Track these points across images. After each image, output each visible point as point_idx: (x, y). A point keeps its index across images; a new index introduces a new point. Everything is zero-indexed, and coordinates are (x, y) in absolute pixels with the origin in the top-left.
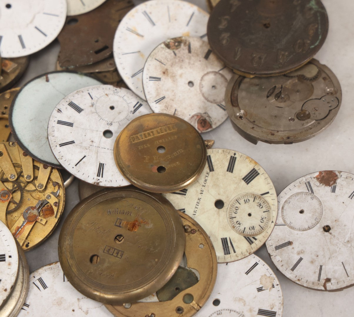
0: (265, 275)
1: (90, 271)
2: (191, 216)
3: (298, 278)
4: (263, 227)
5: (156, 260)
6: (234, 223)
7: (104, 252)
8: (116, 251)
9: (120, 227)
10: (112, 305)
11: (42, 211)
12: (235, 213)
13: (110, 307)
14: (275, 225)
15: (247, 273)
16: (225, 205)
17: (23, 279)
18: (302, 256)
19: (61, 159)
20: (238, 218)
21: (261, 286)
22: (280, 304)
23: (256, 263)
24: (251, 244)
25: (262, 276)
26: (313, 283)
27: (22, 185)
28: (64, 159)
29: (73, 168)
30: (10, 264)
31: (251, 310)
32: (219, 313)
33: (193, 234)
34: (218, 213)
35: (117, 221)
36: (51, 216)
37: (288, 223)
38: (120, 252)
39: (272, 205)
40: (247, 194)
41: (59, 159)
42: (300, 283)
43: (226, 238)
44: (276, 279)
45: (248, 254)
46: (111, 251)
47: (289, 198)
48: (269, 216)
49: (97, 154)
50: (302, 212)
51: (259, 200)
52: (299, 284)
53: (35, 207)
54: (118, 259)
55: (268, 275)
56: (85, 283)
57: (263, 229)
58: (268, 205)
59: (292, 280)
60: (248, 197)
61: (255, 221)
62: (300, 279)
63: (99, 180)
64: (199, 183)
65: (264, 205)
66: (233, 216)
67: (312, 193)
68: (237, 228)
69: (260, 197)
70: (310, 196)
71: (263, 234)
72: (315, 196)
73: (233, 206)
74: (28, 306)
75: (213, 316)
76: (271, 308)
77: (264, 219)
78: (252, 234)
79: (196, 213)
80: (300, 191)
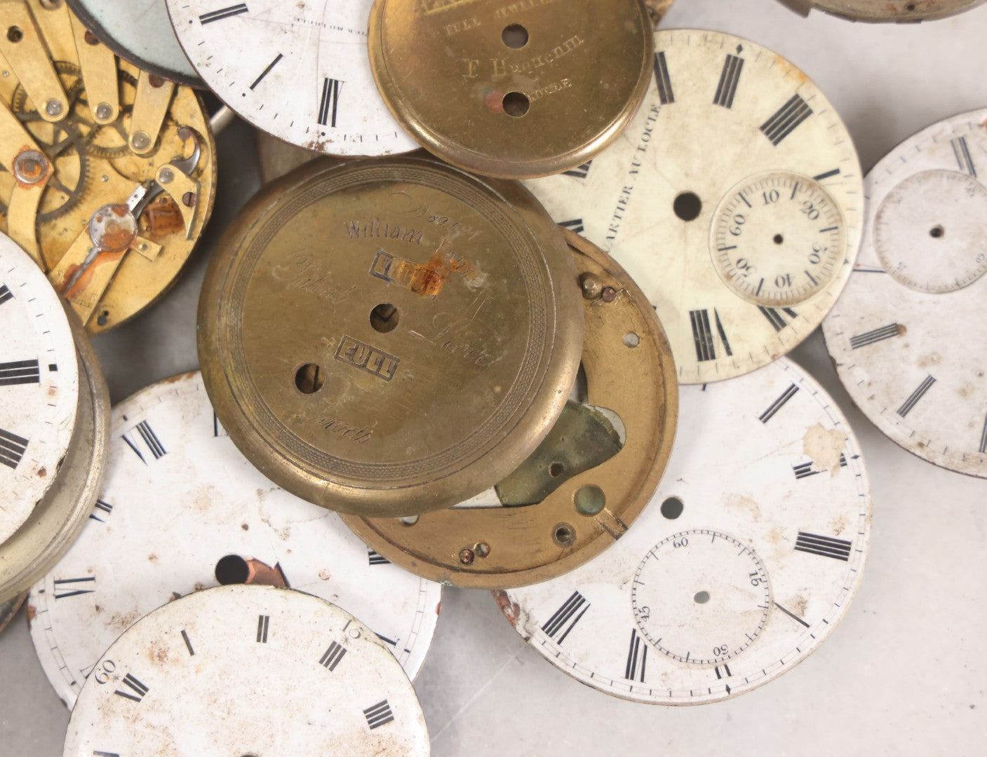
0: (820, 425)
2: (599, 242)
3: (917, 439)
4: (818, 277)
5: (498, 389)
6: (730, 264)
7: (337, 357)
8: (374, 356)
9: (387, 279)
10: (360, 515)
11: (147, 215)
12: (736, 234)
13: (355, 519)
14: (854, 270)
15: (765, 417)
16: (705, 208)
18: (932, 371)
19: (207, 65)
20: (743, 251)
21: (806, 460)
22: (863, 518)
23: (794, 386)
24: (778, 329)
25: (810, 428)
26: (965, 459)
27: (84, 129)
28: (215, 66)
29: (244, 95)
30: (52, 391)
31: (774, 536)
32: (678, 540)
33: (606, 301)
34: (684, 235)
35: (376, 261)
36: (173, 232)
37: (894, 263)
38: (387, 360)
39: (848, 209)
40: (773, 174)
41: (199, 65)
42: (923, 455)
43: (705, 312)
44: (852, 437)
45: (768, 359)
46: (361, 355)
47: (900, 187)
48: (836, 243)
49: (318, 46)
50: (937, 233)
51: (809, 193)
52: (920, 457)
53: (125, 207)
54: (381, 380)
55: (828, 425)
56: (281, 450)
57: (816, 283)
58: (834, 211)
59: (900, 443)
60: (776, 182)
61: (793, 260)
62: (925, 442)
63: (323, 134)
64: (627, 139)
65: (823, 210)
66: (729, 243)
67: (971, 174)
68: (738, 279)
69: (811, 186)
70: (964, 185)
71: (816, 299)
72: (981, 185)
73: (728, 212)
74: (108, 508)
75: (663, 549)
76: (836, 531)
77: (820, 254)
78: (782, 299)
79: (615, 231)
80: (933, 165)
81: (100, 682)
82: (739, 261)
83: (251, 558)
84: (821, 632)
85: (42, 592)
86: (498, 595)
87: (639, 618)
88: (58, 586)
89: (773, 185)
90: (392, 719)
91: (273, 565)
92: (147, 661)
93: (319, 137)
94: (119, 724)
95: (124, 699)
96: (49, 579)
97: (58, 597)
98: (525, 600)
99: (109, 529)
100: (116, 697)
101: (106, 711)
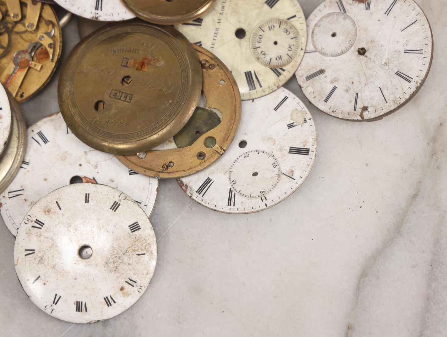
0: (296, 109)
1: (95, 120)
2: (209, 49)
3: (332, 109)
4: (292, 56)
5: (170, 101)
6: (258, 54)
7: (110, 97)
8: (124, 95)
9: (127, 67)
10: (123, 155)
11: (36, 54)
12: (259, 42)
13: (122, 158)
14: (305, 53)
15: (276, 109)
16: (247, 34)
17: (19, 133)
18: (335, 84)
20: (263, 48)
21: (292, 122)
22: (314, 140)
23: (286, 97)
24: (278, 76)
25: (293, 111)
26: (349, 114)
27: (10, 25)
29: (66, 1)
30: (0, 117)
31: (281, 150)
32: (245, 155)
33: (211, 69)
34: (240, 44)
35: (123, 61)
36: (47, 60)
37: (319, 48)
38: (129, 96)
39: (301, 30)
40: (272, 19)
42: (334, 115)
43: (250, 72)
44: (308, 112)
45: (276, 88)
46: (119, 95)
47: (319, 21)
48: (297, 43)
50: (334, 35)
51: (285, 25)
52: (333, 116)
53: (27, 51)
54: (127, 103)
55: (299, 109)
56: (91, 133)
57: (291, 58)
58: (295, 31)
59: (326, 112)
60: (273, 22)
61: (282, 50)
62: (335, 110)
63: (97, 14)
64: (216, 11)
65: (291, 31)
66: (257, 46)
67: (344, 12)
68: (262, 59)
69: (286, 22)
70: (342, 17)
71: (292, 64)
72: (348, 16)
73: (256, 35)
74: (27, 164)
75: (240, 159)
76: (304, 145)
77: (292, 47)
78: (279, 65)
79: (214, 45)
80: (331, 11)
81: (26, 224)
82: (262, 52)
83: (83, 176)
84: (300, 181)
85: (4, 197)
86: (179, 182)
87: (232, 184)
88: (10, 194)
89: (272, 23)
90: (140, 228)
91: (92, 178)
92: (44, 214)
93: (96, 15)
94: (34, 238)
95: (35, 229)
96: (6, 191)
97: (10, 198)
98: (189, 183)
99: (28, 171)
100: (32, 228)
101: (29, 234)
